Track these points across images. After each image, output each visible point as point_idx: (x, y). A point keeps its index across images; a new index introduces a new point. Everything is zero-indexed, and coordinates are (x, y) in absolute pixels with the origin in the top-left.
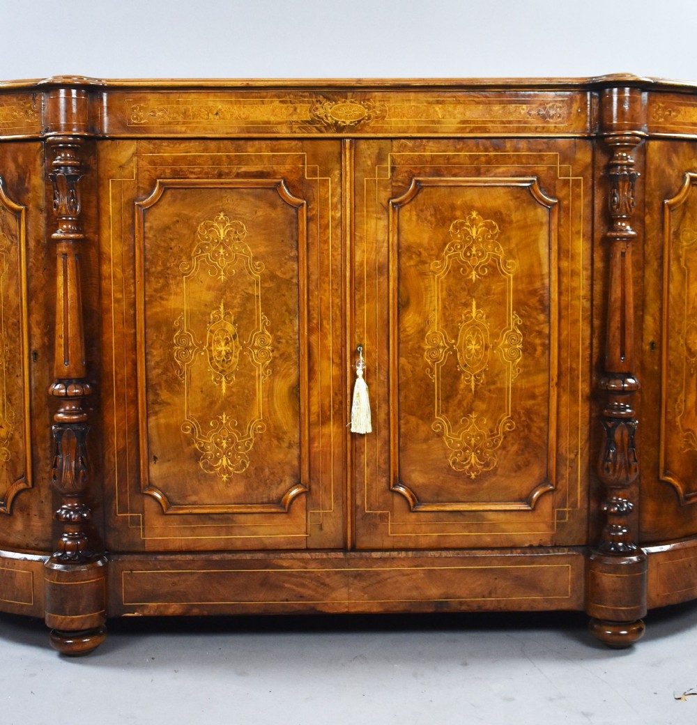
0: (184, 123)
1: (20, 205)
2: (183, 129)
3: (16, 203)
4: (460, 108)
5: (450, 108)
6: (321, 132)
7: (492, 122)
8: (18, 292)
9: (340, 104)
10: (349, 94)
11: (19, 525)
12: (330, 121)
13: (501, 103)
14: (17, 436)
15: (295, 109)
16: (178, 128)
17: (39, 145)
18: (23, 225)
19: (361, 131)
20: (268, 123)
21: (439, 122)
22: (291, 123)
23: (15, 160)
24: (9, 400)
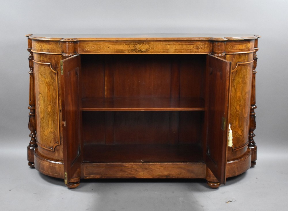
0: (100, 50)
1: (56, 71)
2: (100, 52)
3: (55, 71)
4: (174, 46)
5: (172, 46)
6: (137, 52)
7: (183, 50)
8: (56, 94)
9: (142, 45)
10: (144, 42)
11: (57, 154)
12: (139, 49)
13: (186, 45)
14: (56, 131)
15: (130, 46)
16: (98, 51)
17: (61, 56)
18: (57, 77)
19: (147, 52)
20: (122, 50)
21: (169, 50)
22: (129, 50)
23: (54, 59)
24: (53, 122)
